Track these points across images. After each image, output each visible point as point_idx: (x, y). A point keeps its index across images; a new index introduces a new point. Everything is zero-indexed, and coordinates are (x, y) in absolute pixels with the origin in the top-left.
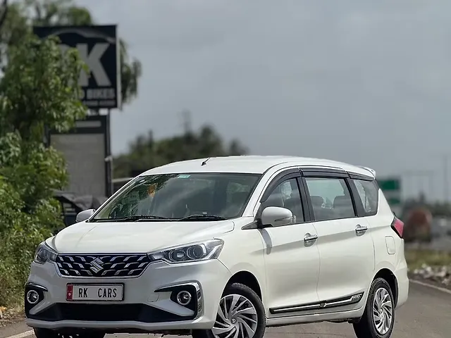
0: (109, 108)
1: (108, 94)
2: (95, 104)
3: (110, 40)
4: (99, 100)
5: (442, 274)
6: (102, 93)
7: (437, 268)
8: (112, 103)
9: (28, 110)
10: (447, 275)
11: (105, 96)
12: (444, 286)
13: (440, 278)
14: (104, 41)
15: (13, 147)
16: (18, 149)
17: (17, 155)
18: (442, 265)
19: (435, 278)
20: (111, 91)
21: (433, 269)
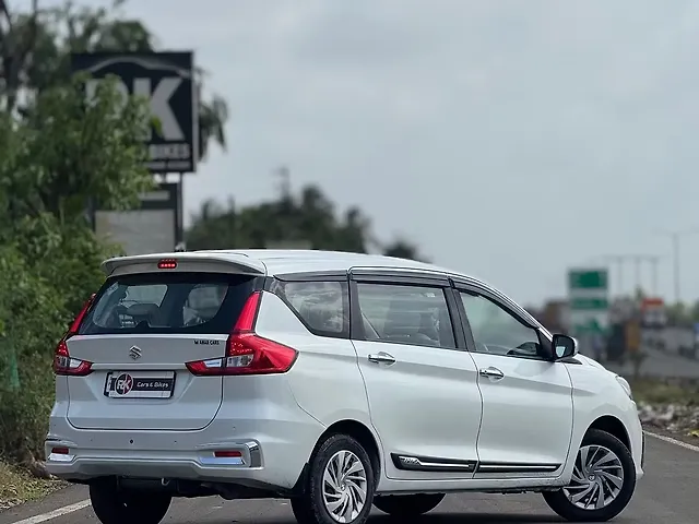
0: (182, 172)
1: (180, 152)
2: (161, 166)
3: (183, 73)
4: (167, 160)
5: (668, 416)
6: (172, 151)
7: (660, 407)
8: (186, 165)
9: (72, 179)
10: (675, 418)
11: (175, 155)
12: (669, 434)
13: (665, 423)
14: (173, 74)
15: (51, 234)
16: (58, 237)
17: (57, 244)
18: (670, 403)
19: (656, 422)
20: (185, 148)
21: (655, 409)
